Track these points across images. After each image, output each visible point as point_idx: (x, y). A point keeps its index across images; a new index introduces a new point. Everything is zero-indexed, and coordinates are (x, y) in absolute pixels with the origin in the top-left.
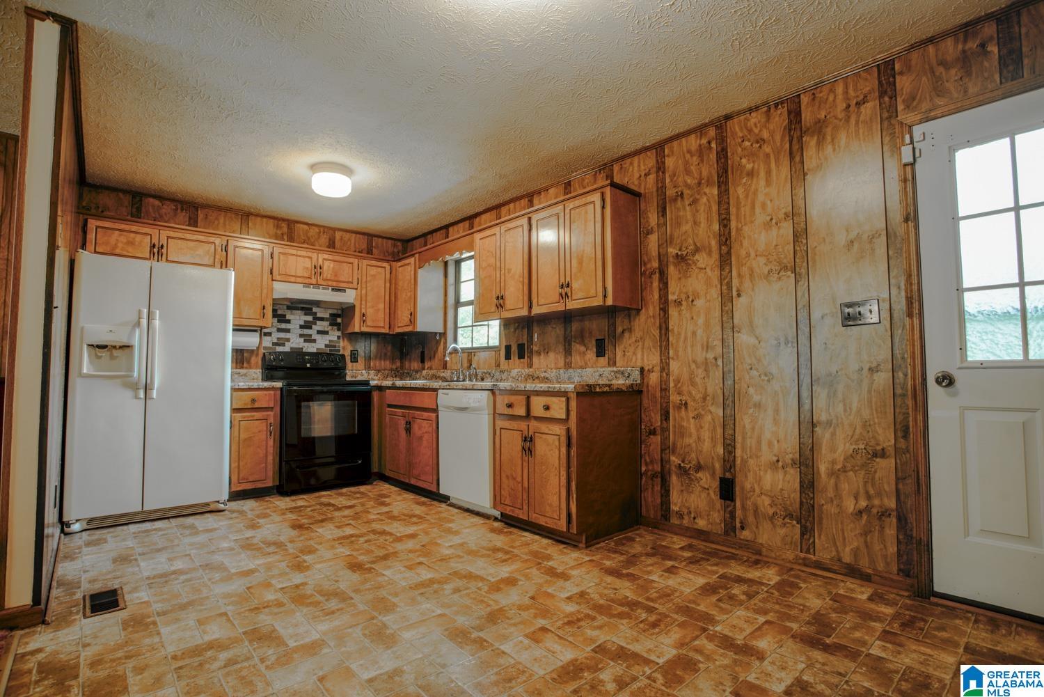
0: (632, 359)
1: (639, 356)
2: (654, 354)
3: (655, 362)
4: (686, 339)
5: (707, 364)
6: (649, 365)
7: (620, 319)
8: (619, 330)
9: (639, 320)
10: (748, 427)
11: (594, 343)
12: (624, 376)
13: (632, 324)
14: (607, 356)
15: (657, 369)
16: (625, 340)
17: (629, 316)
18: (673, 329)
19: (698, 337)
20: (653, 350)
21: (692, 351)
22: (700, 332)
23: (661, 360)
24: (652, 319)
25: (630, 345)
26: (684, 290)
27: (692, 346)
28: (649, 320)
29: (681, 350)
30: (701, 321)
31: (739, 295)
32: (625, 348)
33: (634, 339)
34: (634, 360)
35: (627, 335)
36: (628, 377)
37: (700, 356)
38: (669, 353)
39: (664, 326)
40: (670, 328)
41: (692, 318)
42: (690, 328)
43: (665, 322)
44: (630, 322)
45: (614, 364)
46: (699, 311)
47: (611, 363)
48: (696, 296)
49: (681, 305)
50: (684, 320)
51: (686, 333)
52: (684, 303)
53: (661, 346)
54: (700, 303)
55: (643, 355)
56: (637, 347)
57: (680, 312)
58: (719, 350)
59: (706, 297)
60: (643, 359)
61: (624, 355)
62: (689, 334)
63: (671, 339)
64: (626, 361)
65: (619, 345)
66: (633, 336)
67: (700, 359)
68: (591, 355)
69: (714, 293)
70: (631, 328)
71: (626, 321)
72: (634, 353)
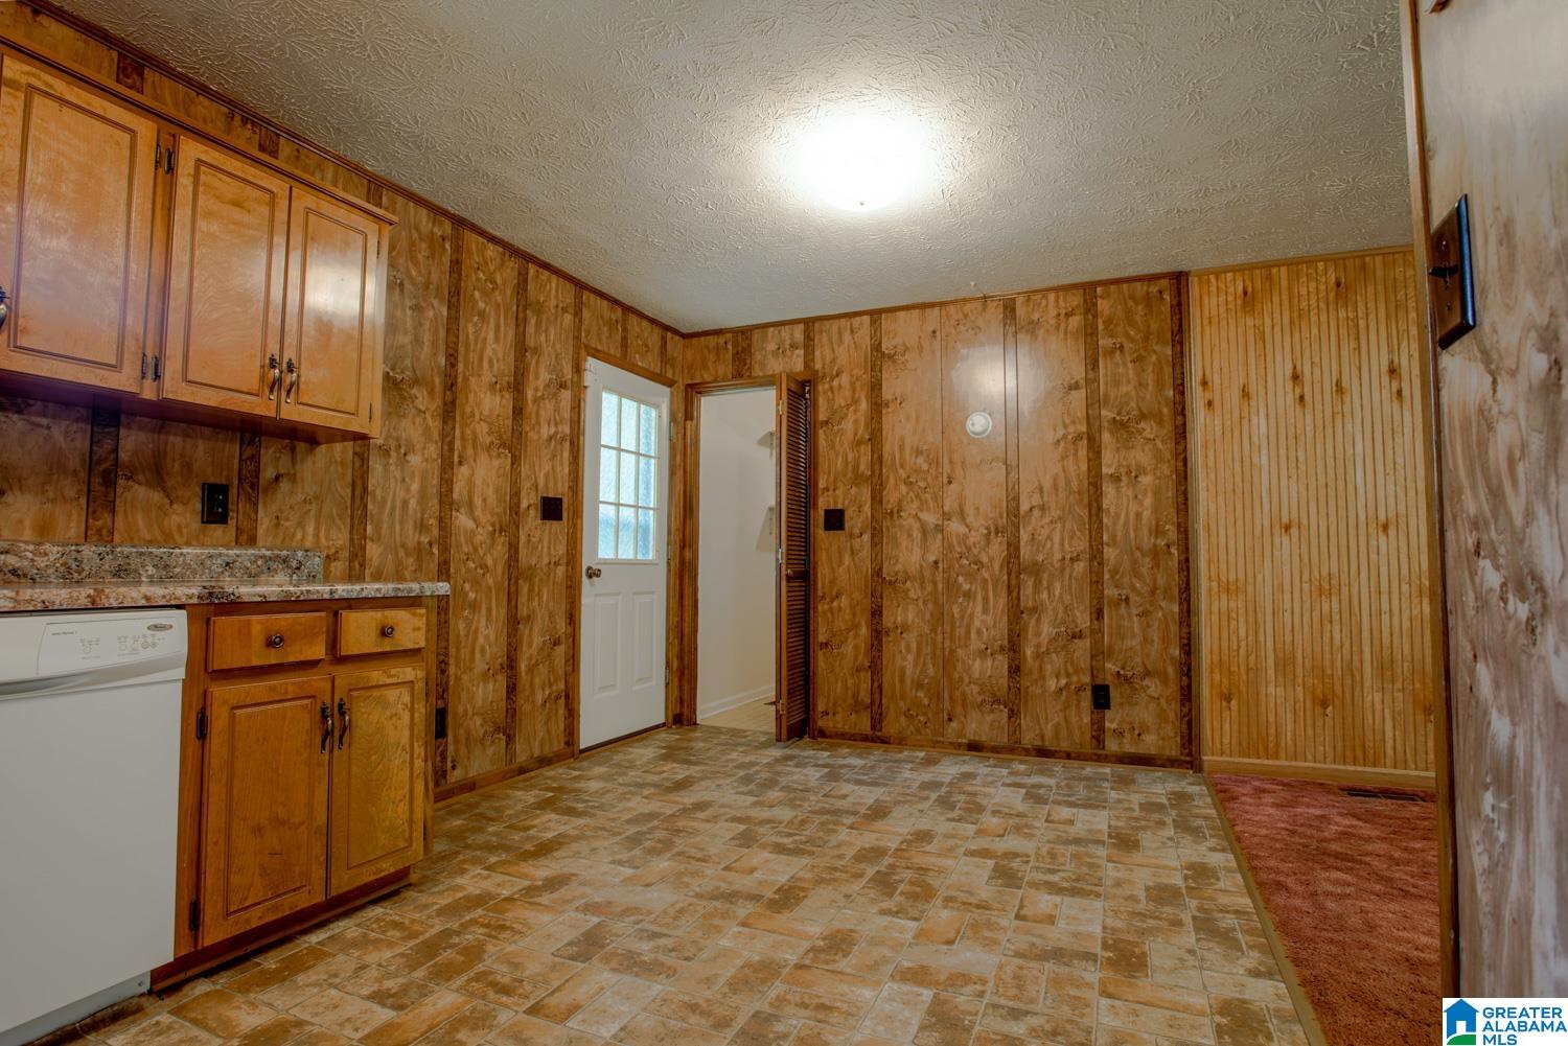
0: (294, 535)
1: (310, 529)
2: (339, 529)
3: (340, 542)
4: (393, 508)
5: (420, 550)
6: (329, 548)
7: (271, 451)
8: (268, 473)
9: (314, 463)
10: (462, 633)
11: (198, 490)
12: (289, 567)
13: (298, 467)
14: (232, 523)
15: (345, 554)
16: (280, 496)
17: (293, 450)
18: (374, 492)
19: (410, 511)
20: (338, 522)
21: (401, 530)
22: (413, 503)
23: (352, 540)
24: (339, 468)
25: (292, 508)
26: (395, 434)
27: (402, 522)
28: (332, 468)
29: (385, 526)
30: (415, 487)
31: (460, 463)
32: (281, 511)
33: (300, 497)
34: (299, 536)
35: (284, 485)
36: (298, 568)
37: (412, 537)
38: (365, 530)
39: (359, 483)
40: (370, 488)
41: (404, 480)
42: (401, 494)
43: (362, 477)
44: (294, 463)
45: (252, 541)
46: (413, 472)
47: (244, 538)
48: (411, 449)
49: (389, 456)
50: (392, 480)
51: (394, 501)
52: (393, 454)
53: (352, 517)
54: (415, 460)
55: (317, 528)
56: (306, 513)
57: (386, 466)
58: (435, 531)
59: (423, 454)
60: (317, 536)
61: (277, 525)
62: (398, 504)
63: (370, 507)
64: (281, 536)
65: (265, 503)
66: (300, 490)
67: (411, 541)
68: (185, 515)
69: (433, 450)
70: (295, 474)
71: (285, 459)
72: (301, 524)
